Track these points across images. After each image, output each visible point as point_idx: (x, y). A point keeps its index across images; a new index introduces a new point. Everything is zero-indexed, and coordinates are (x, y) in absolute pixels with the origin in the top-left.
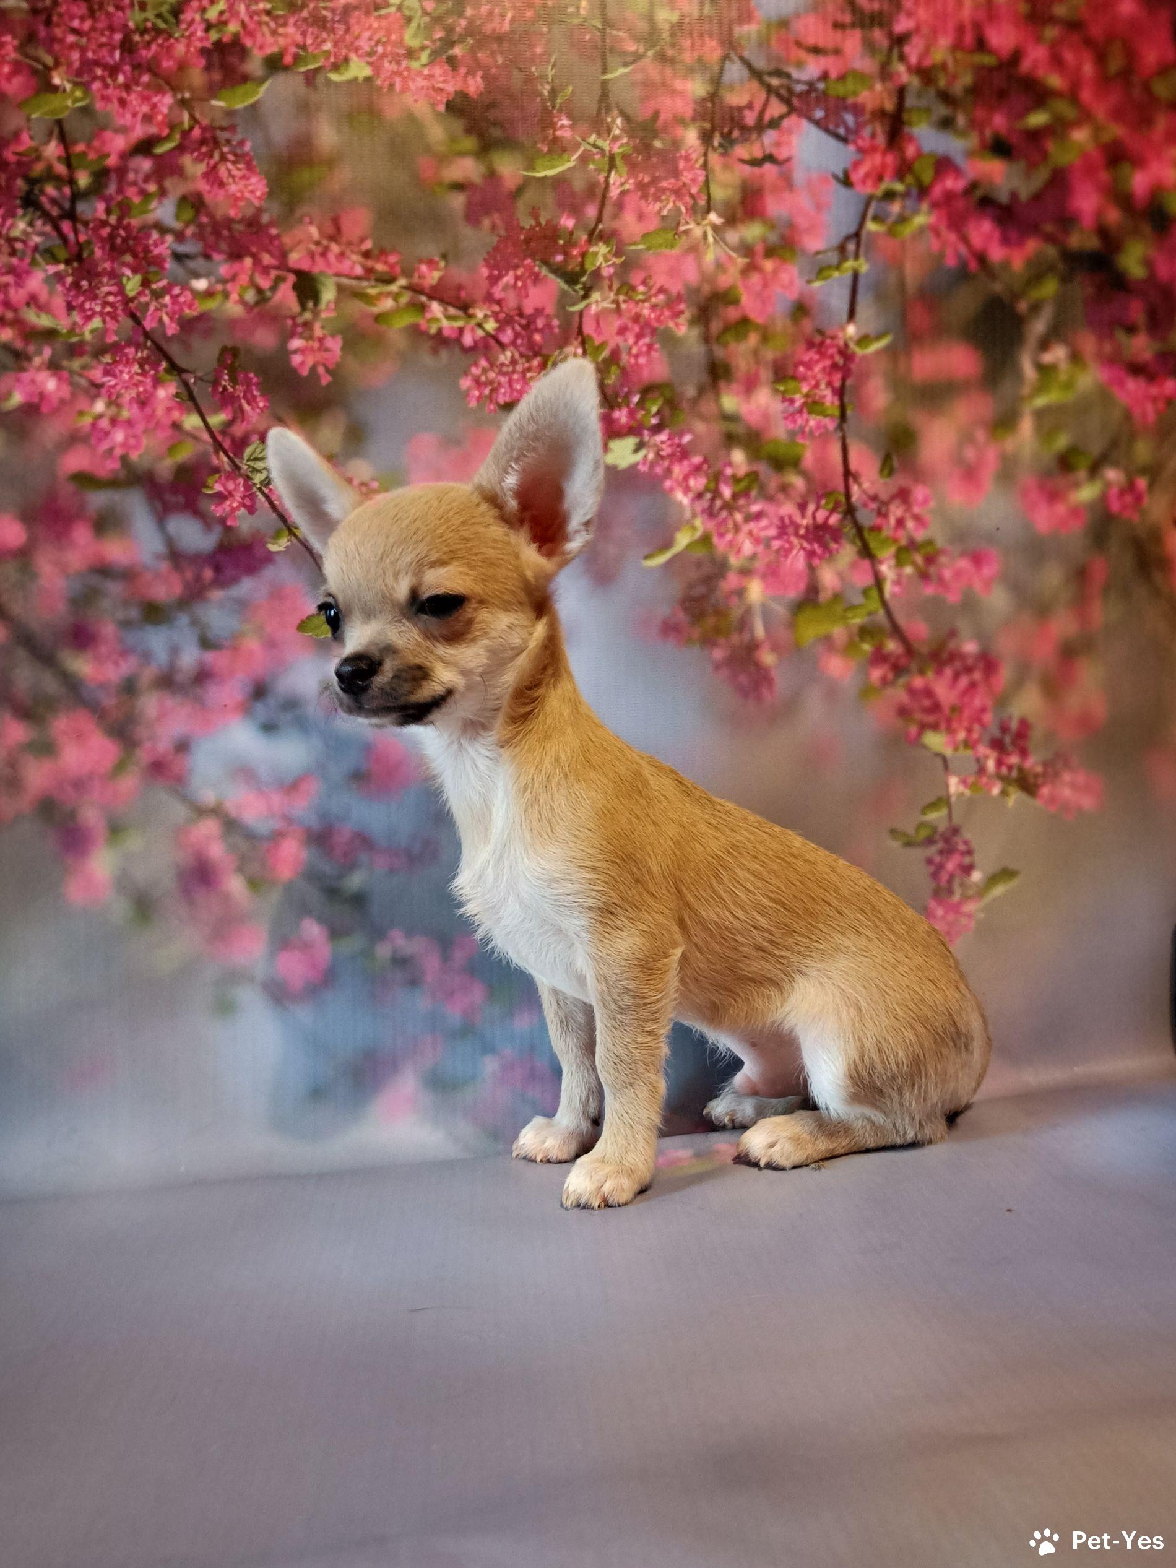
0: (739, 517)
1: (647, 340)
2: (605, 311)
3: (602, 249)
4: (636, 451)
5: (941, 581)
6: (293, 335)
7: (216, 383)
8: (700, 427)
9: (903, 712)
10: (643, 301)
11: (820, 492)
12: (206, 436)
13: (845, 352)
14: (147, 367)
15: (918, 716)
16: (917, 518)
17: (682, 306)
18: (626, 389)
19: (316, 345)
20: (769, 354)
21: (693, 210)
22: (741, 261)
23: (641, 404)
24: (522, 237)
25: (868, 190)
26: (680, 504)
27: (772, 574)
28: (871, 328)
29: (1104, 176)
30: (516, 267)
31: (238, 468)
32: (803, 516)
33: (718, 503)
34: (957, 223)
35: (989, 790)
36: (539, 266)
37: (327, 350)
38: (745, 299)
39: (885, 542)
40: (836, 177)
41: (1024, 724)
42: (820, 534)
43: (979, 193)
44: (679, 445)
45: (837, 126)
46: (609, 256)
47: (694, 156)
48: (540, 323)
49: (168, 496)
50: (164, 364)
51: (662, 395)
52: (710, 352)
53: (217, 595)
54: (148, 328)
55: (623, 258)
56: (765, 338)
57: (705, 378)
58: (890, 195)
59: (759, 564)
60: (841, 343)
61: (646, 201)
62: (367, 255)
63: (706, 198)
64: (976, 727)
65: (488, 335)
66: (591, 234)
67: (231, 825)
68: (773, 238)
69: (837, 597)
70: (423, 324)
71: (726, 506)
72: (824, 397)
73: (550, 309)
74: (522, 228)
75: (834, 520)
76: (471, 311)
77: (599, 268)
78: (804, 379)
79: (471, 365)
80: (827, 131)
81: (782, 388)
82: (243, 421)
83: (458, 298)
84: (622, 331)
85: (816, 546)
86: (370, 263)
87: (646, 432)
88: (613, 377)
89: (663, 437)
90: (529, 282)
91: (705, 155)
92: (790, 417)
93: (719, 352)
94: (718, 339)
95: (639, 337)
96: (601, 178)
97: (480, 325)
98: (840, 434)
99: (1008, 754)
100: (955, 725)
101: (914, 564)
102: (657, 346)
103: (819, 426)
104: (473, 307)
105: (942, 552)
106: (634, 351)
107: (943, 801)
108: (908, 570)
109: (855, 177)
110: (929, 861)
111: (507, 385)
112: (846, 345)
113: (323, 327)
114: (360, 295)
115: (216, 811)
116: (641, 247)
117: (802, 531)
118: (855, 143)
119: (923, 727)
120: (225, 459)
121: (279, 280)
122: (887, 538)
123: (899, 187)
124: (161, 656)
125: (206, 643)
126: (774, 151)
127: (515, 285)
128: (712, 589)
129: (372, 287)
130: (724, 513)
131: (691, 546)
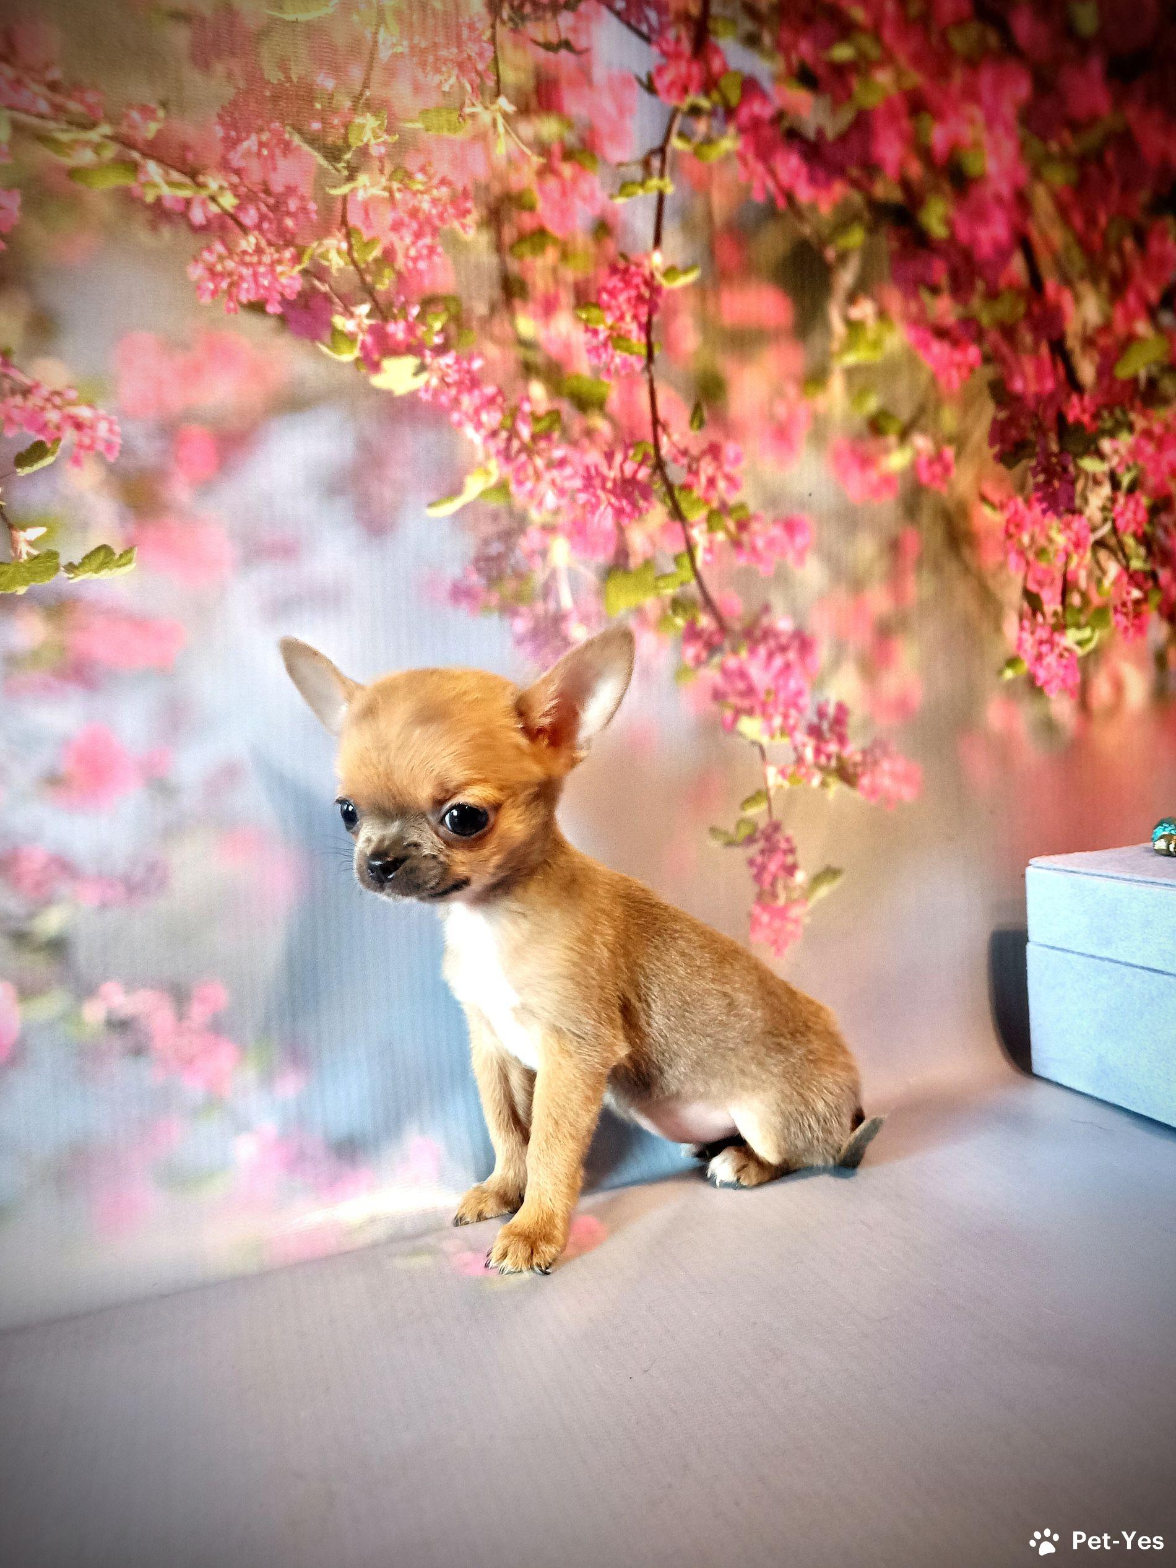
0: (539, 462)
1: (427, 240)
2: (374, 199)
3: (370, 121)
4: (416, 374)
5: (754, 549)
8: (492, 351)
9: (718, 696)
10: (422, 193)
11: (628, 441)
13: (649, 282)
15: (734, 700)
16: (729, 479)
17: (469, 205)
18: (402, 299)
20: (570, 274)
21: (479, 90)
22: (537, 161)
23: (422, 317)
24: (268, 94)
25: (674, 102)
26: (471, 442)
27: (579, 532)
28: (679, 260)
29: (906, 124)
30: (261, 130)
32: (610, 467)
33: (516, 444)
34: (764, 154)
35: (809, 781)
36: (289, 133)
38: (540, 206)
39: (695, 503)
40: (640, 81)
41: (841, 709)
42: (629, 489)
43: (785, 124)
44: (468, 372)
45: (639, 21)
46: (378, 131)
47: (479, 25)
48: (293, 205)
51: (447, 309)
52: (503, 262)
55: (397, 137)
56: (565, 255)
57: (497, 293)
58: (695, 111)
59: (563, 519)
60: (647, 273)
61: (424, 69)
62: (54, 87)
63: (495, 78)
64: (793, 712)
65: (225, 212)
66: (356, 99)
68: (571, 139)
69: (648, 563)
70: (137, 191)
71: (524, 448)
72: (630, 332)
73: (305, 189)
74: (269, 82)
75: (643, 474)
76: (201, 179)
77: (367, 145)
78: (609, 308)
79: (202, 249)
80: (629, 25)
81: (584, 316)
83: (184, 161)
84: (397, 226)
85: (624, 503)
86: (58, 99)
87: (428, 353)
88: (387, 281)
89: (448, 359)
90: (278, 152)
91: (493, 26)
92: (594, 351)
93: (514, 265)
94: (512, 248)
95: (418, 235)
96: (368, 34)
97: (213, 199)
98: (646, 376)
99: (826, 742)
100: (771, 710)
101: (727, 531)
102: (440, 250)
103: (625, 364)
104: (203, 174)
105: (756, 518)
106: (413, 252)
107: (761, 795)
108: (721, 536)
109: (661, 84)
110: (751, 862)
111: (251, 279)
112: (652, 275)
114: (47, 140)
116: (419, 125)
117: (609, 485)
118: (659, 45)
119: (738, 712)
122: (698, 499)
123: (705, 103)
126: (571, 37)
127: (259, 154)
128: (510, 549)
129: (63, 130)
130: (523, 457)
131: (484, 494)
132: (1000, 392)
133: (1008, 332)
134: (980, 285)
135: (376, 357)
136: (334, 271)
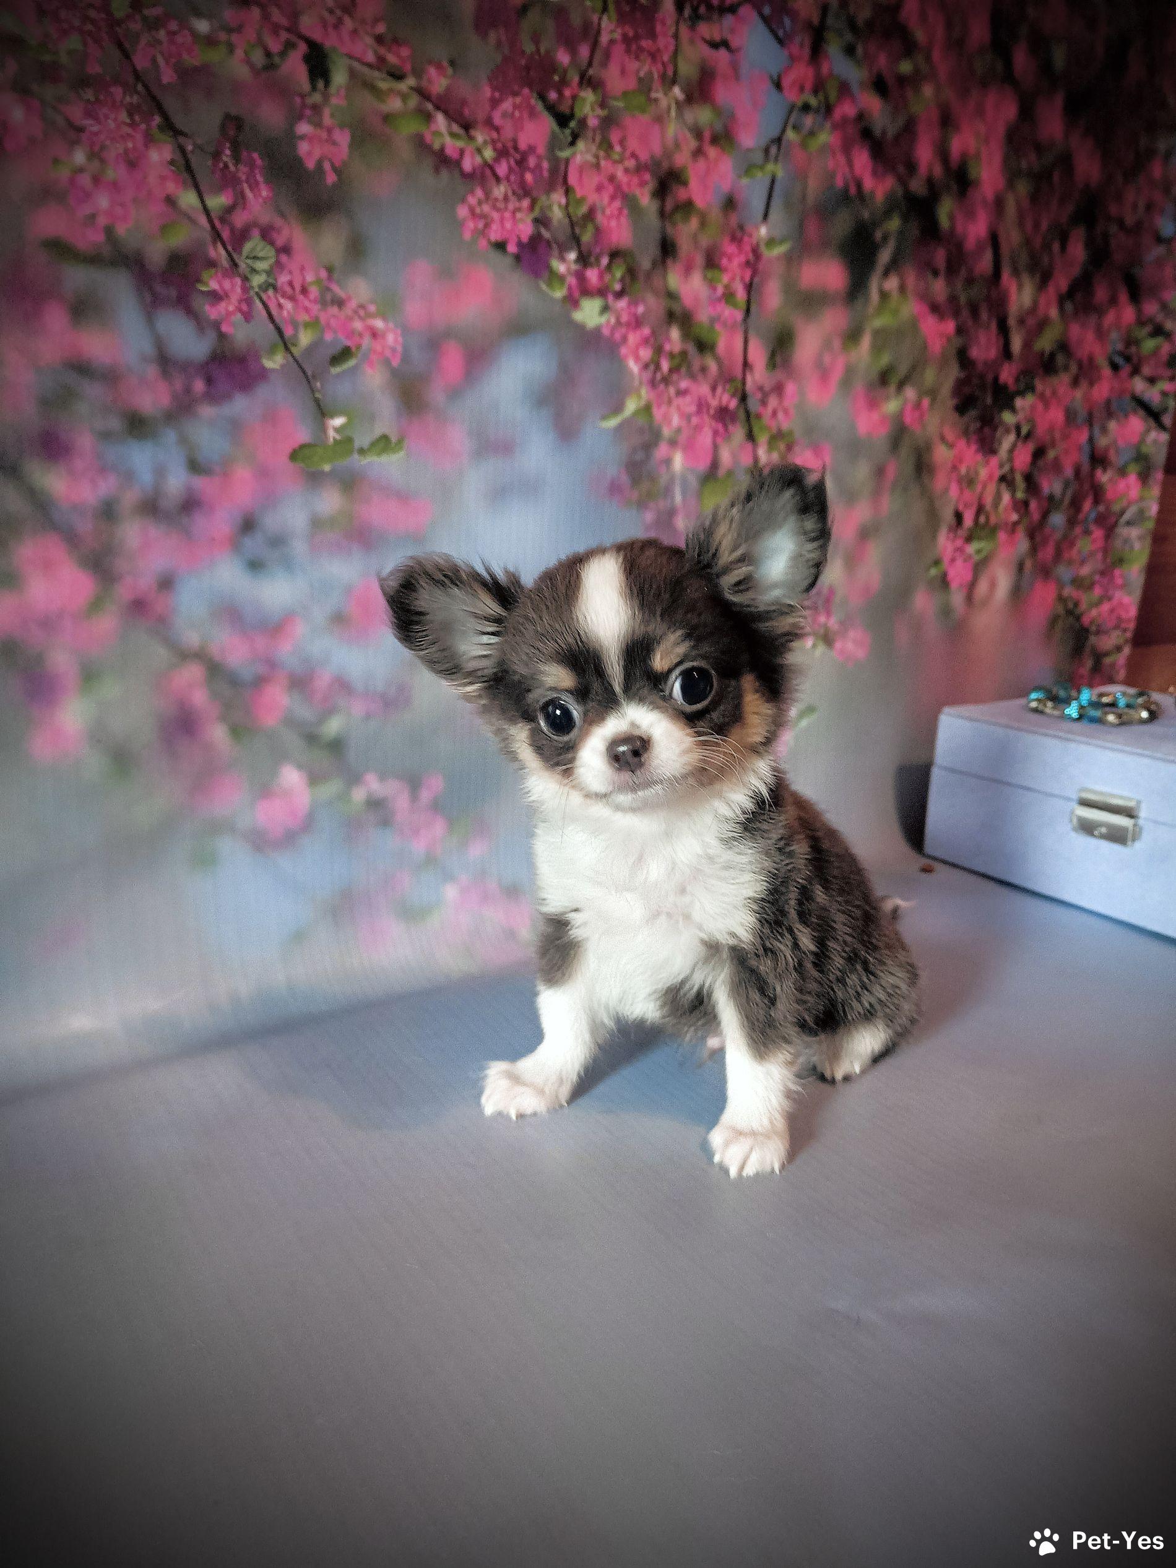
0: (672, 390)
1: (617, 204)
2: (587, 164)
3: (589, 97)
4: (602, 313)
6: (301, 117)
7: (217, 155)
8: (651, 300)
10: (618, 162)
11: (727, 378)
12: (203, 220)
13: (756, 251)
14: (137, 118)
16: (786, 412)
17: (647, 176)
18: (598, 250)
19: (324, 135)
20: (705, 241)
21: (662, 78)
22: (693, 142)
23: (609, 267)
24: (523, 62)
25: (792, 97)
26: (631, 373)
27: (689, 448)
28: (777, 232)
30: (515, 94)
31: (235, 265)
32: (714, 397)
33: (659, 376)
34: (847, 148)
36: (535, 98)
37: (334, 143)
38: (692, 182)
39: (763, 429)
42: (723, 415)
43: (863, 123)
44: (635, 315)
45: (778, 27)
46: (595, 106)
47: (668, 21)
48: (532, 161)
49: (159, 288)
50: (157, 120)
51: (625, 262)
52: (663, 228)
53: (207, 411)
54: (139, 68)
55: (607, 112)
56: (703, 224)
57: (657, 252)
58: (806, 108)
59: (682, 437)
60: (755, 242)
61: (629, 56)
62: (379, 39)
63: (674, 68)
65: (486, 164)
66: (582, 76)
67: (214, 669)
68: (718, 125)
69: (730, 473)
70: (428, 138)
71: (664, 380)
72: (737, 290)
73: (541, 150)
74: (523, 52)
75: (733, 404)
76: (473, 132)
77: (586, 117)
78: (726, 270)
79: (468, 193)
80: (771, 30)
81: (709, 275)
82: (244, 208)
83: (461, 114)
84: (599, 188)
85: (720, 426)
86: (382, 51)
87: (610, 296)
88: (589, 234)
89: (622, 304)
90: (526, 115)
91: (677, 23)
92: (712, 304)
93: (670, 230)
94: (670, 216)
95: (613, 198)
96: (595, 18)
97: (479, 151)
98: (744, 327)
101: (779, 451)
102: (626, 211)
103: (731, 316)
104: (474, 129)
105: (798, 442)
106: (608, 212)
109: (786, 82)
111: (498, 222)
112: (758, 245)
113: (332, 115)
114: (371, 87)
115: (200, 656)
117: (712, 412)
118: (788, 48)
120: (223, 252)
121: (289, 45)
122: (765, 426)
123: (813, 102)
124: (146, 477)
125: (195, 466)
126: (729, 37)
127: (513, 114)
128: (648, 456)
129: (383, 80)
130: (662, 386)
131: (636, 413)
132: (963, 357)
133: (974, 311)
134: (963, 272)
135: (577, 294)
136: (555, 222)
